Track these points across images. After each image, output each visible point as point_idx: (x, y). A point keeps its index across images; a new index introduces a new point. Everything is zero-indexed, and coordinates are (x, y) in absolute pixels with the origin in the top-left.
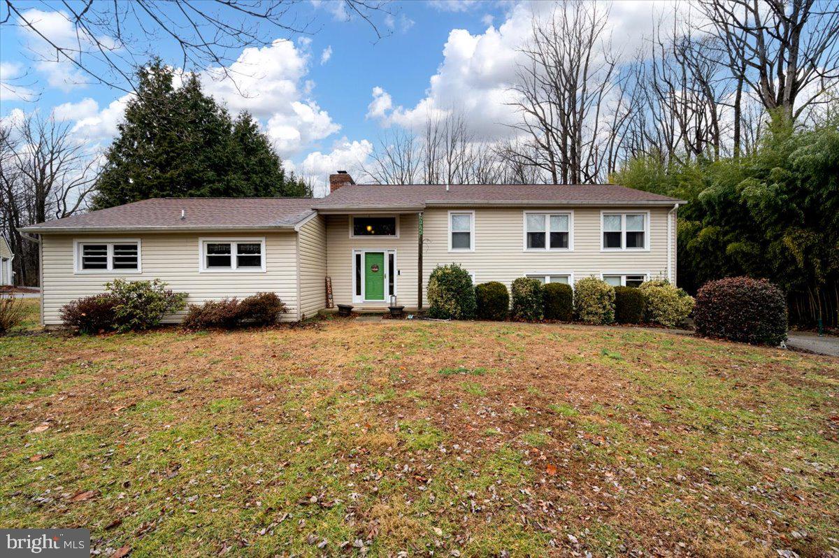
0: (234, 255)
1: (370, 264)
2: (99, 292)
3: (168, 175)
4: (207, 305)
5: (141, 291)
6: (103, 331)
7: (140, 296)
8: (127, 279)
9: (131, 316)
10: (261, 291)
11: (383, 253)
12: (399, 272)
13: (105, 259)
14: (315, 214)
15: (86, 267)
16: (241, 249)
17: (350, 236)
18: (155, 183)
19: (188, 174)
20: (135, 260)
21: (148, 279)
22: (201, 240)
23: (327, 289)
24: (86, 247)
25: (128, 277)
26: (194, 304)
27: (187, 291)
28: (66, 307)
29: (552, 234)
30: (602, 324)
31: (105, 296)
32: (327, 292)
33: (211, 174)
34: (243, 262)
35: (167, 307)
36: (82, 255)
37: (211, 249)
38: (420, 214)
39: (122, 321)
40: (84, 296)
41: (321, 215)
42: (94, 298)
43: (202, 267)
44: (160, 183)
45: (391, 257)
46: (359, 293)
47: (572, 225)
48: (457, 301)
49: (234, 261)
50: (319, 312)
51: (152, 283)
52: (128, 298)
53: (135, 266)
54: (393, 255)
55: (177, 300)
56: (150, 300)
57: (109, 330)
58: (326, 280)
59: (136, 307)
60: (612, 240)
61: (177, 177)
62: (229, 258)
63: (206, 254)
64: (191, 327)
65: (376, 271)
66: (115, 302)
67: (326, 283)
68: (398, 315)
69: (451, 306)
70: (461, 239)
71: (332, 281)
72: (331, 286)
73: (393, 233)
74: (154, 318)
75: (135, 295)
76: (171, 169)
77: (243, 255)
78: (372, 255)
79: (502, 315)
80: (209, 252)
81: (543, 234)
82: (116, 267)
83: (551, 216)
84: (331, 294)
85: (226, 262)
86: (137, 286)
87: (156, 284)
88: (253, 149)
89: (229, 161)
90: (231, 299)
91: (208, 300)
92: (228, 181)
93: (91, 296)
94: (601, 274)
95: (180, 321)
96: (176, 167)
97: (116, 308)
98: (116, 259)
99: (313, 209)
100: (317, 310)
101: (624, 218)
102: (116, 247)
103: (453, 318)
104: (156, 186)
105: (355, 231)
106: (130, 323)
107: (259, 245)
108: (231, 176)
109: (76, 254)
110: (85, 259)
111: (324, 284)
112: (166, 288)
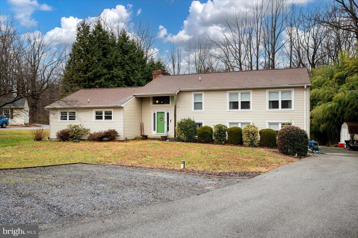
0: (104, 115)
1: (159, 117)
2: (65, 128)
3: (87, 75)
4: (94, 133)
5: (76, 128)
6: (66, 140)
7: (76, 130)
8: (73, 124)
9: (74, 136)
10: (110, 128)
11: (164, 112)
12: (171, 121)
13: (66, 117)
14: (134, 97)
15: (61, 119)
16: (106, 113)
17: (151, 105)
18: (83, 79)
19: (95, 74)
20: (75, 117)
21: (78, 124)
22: (94, 110)
23: (141, 128)
24: (61, 113)
25: (73, 123)
26: (91, 132)
27: (89, 128)
28: (57, 133)
29: (242, 102)
30: (249, 146)
31: (67, 129)
32: (141, 129)
33: (105, 71)
34: (107, 118)
35: (83, 133)
36: (60, 115)
37: (97, 113)
38: (175, 96)
39: (72, 137)
40: (61, 129)
41: (137, 97)
42: (64, 130)
43: (94, 120)
44: (84, 79)
45: (168, 114)
46: (155, 130)
47: (252, 97)
48: (185, 134)
49: (104, 117)
50: (136, 137)
51: (79, 125)
52: (73, 130)
53: (75, 119)
54: (169, 113)
55: (86, 131)
56: (79, 131)
57: (68, 140)
58: (141, 124)
59: (75, 133)
60: (274, 104)
61: (91, 76)
62: (102, 117)
63: (95, 115)
64: (89, 140)
65: (162, 120)
66: (70, 131)
67: (141, 125)
68: (164, 140)
69: (183, 136)
70: (198, 105)
71: (144, 124)
72: (143, 127)
73: (169, 103)
74: (79, 137)
75: (75, 129)
76: (89, 72)
77: (107, 115)
78: (160, 113)
79: (205, 141)
80: (96, 114)
81: (238, 102)
82: (70, 119)
83: (241, 93)
84: (143, 130)
85: (101, 118)
86: (75, 127)
87: (80, 126)
88: (127, 51)
89: (114, 62)
90: (101, 131)
91: (95, 131)
92: (113, 73)
93: (63, 129)
94: (267, 122)
95: (87, 139)
96: (91, 71)
97: (70, 133)
98: (70, 117)
99: (133, 95)
100: (135, 137)
101: (280, 93)
102: (69, 113)
103: (183, 141)
104: (83, 80)
105: (153, 102)
106: (73, 138)
107: (111, 112)
108: (115, 70)
109: (59, 115)
110: (62, 117)
111: (140, 126)
112: (83, 127)
